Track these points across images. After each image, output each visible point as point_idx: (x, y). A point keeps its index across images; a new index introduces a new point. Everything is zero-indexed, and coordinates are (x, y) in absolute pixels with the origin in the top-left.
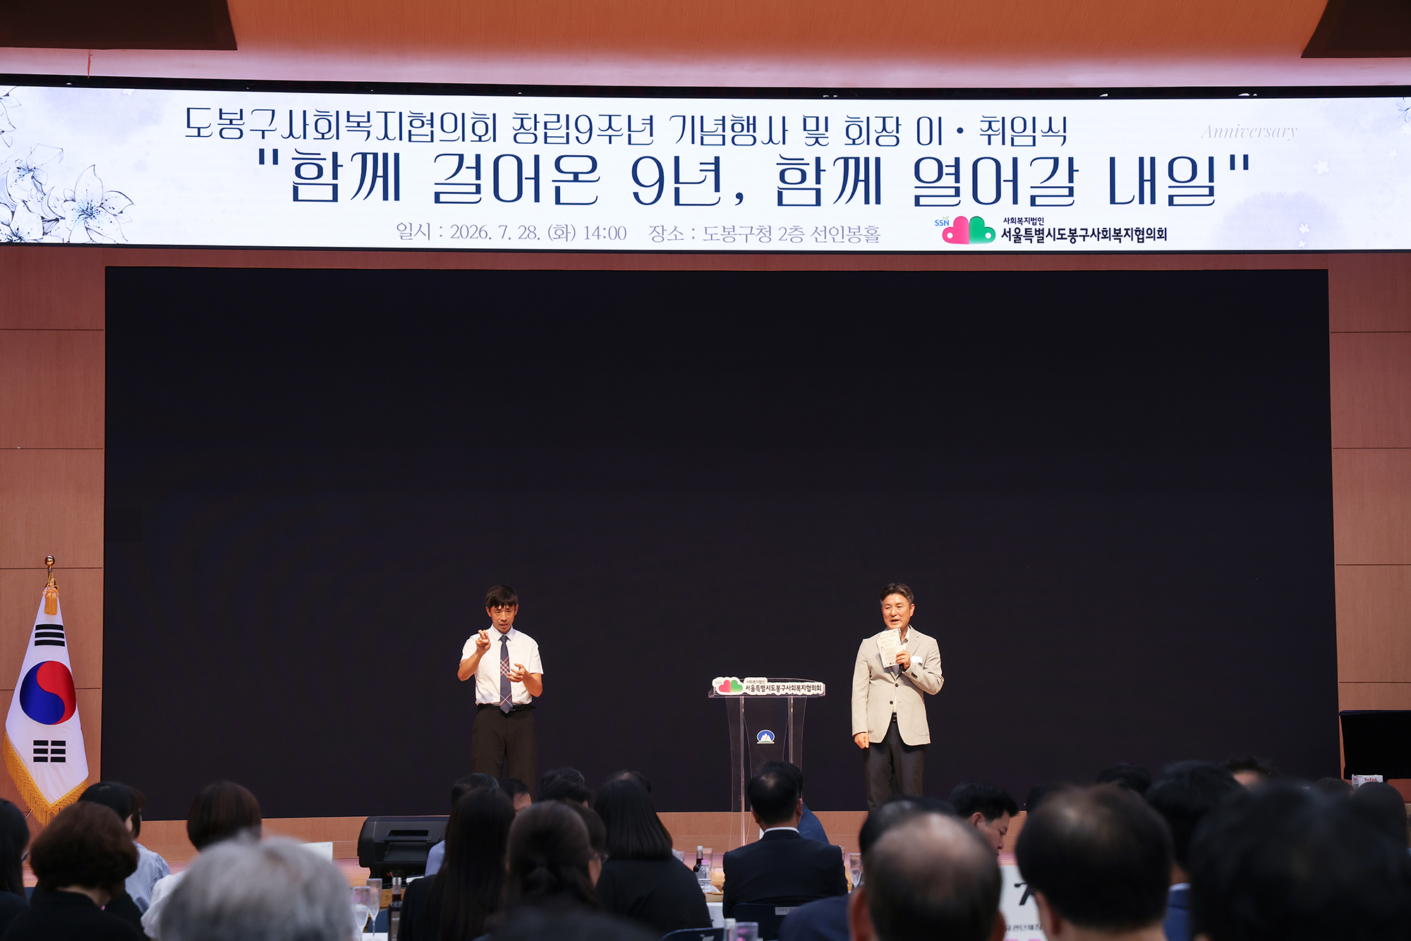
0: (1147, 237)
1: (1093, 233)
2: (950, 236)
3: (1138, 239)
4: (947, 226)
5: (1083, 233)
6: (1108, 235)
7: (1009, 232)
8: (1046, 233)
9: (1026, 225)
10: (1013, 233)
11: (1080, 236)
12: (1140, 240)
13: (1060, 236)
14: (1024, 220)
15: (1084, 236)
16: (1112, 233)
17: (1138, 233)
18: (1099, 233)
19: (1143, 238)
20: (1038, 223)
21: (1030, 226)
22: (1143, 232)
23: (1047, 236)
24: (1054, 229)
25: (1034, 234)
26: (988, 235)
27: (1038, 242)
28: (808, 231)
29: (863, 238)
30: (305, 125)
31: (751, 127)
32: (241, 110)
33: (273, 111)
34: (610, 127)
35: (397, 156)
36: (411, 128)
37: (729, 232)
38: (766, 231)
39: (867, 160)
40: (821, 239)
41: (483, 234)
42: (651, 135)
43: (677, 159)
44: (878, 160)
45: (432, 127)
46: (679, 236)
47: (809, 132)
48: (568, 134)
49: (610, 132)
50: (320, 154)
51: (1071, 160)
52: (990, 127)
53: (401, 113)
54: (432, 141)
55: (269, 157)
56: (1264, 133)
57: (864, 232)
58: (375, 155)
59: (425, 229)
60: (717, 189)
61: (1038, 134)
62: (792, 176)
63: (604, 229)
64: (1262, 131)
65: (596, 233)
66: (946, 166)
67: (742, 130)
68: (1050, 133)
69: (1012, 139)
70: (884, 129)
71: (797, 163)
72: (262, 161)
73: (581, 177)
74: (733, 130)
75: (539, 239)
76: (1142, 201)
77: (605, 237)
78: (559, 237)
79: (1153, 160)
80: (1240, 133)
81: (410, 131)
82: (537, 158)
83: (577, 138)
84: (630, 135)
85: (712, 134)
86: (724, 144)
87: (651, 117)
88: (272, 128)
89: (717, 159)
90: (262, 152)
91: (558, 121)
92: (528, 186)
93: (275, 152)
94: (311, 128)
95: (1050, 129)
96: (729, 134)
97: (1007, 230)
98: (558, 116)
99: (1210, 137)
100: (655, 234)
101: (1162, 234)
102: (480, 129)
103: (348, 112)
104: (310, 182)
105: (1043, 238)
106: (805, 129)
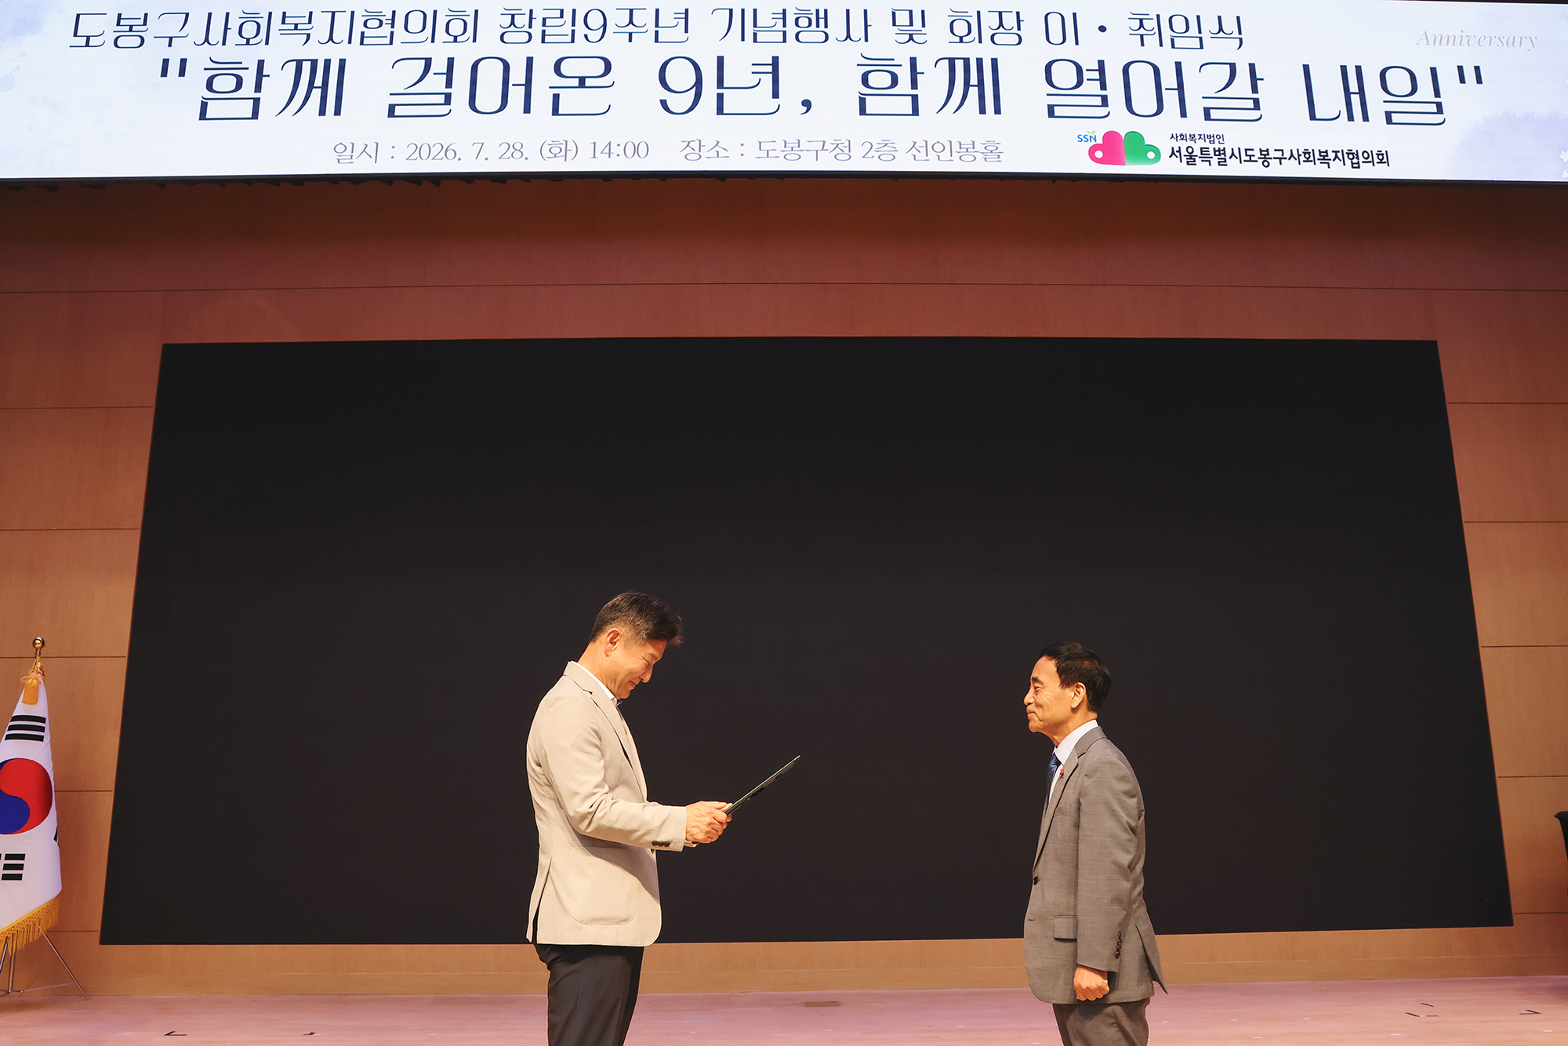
0: (1363, 162)
1: (1292, 155)
2: (1099, 154)
3: (1352, 164)
4: (1093, 143)
5: (1279, 154)
6: (1312, 158)
7: (1179, 151)
8: (1228, 154)
9: (1201, 144)
10: (1184, 152)
11: (1274, 158)
12: (1354, 165)
13: (1248, 158)
14: (1197, 137)
15: (1280, 159)
16: (1317, 156)
17: (1351, 156)
18: (1299, 155)
19: (1358, 163)
20: (1216, 141)
21: (1207, 144)
22: (1357, 155)
23: (1230, 158)
24: (1239, 149)
25: (1212, 154)
26: (1151, 155)
27: (1219, 165)
28: (903, 145)
29: (980, 157)
30: (226, 28)
31: (822, 22)
32: (146, 15)
33: (187, 15)
34: (631, 22)
35: (342, 63)
36: (364, 29)
37: (793, 147)
38: (843, 147)
39: (980, 62)
40: (922, 156)
41: (450, 154)
42: (686, 31)
43: (720, 60)
44: (994, 62)
45: (393, 27)
46: (722, 153)
47: (901, 28)
48: (573, 31)
49: (631, 28)
50: (241, 63)
51: (1252, 67)
52: (1141, 25)
53: (353, 13)
54: (391, 43)
55: (173, 68)
56: (1495, 41)
57: (979, 147)
58: (314, 63)
59: (371, 150)
60: (776, 95)
61: (1205, 35)
62: (880, 80)
63: (619, 145)
64: (1493, 39)
65: (607, 150)
66: (1087, 70)
67: (810, 24)
68: (1221, 33)
69: (1172, 40)
70: (1001, 25)
71: (884, 64)
72: (164, 73)
73: (588, 82)
74: (797, 24)
75: (526, 159)
76: (1351, 118)
77: (618, 155)
78: (555, 156)
79: (1358, 69)
80: (1465, 41)
81: (363, 33)
82: (530, 61)
83: (586, 36)
84: (657, 32)
85: (768, 29)
86: (785, 41)
87: (687, 10)
88: (183, 33)
89: (775, 60)
90: (166, 62)
91: (562, 16)
92: (516, 95)
93: (183, 62)
94: (233, 34)
95: (1221, 29)
96: (792, 29)
97: (1176, 149)
98: (562, 11)
99: (1428, 44)
100: (688, 150)
101: (1383, 158)
102: (456, 27)
103: (284, 13)
104: (225, 96)
105: (1225, 159)
106: (894, 24)
